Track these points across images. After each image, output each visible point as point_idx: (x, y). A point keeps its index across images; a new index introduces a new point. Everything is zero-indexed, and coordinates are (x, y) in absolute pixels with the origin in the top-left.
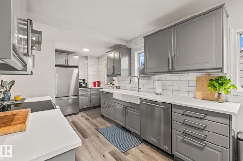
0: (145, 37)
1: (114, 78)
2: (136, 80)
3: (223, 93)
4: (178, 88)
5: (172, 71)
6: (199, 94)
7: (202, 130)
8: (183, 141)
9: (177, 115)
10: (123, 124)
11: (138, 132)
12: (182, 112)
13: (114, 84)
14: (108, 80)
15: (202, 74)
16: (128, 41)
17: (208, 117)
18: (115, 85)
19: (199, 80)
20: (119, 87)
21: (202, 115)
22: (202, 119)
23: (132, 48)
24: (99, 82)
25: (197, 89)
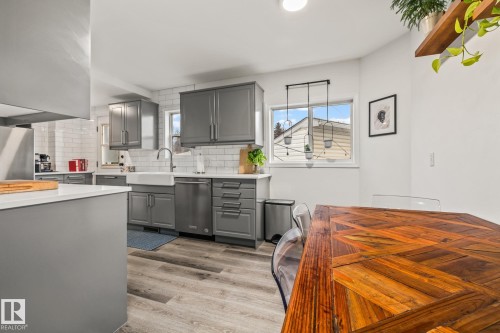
0: (182, 94)
1: (122, 153)
2: (167, 154)
3: (258, 164)
4: (222, 163)
5: (214, 142)
6: (242, 169)
7: (238, 198)
8: (223, 216)
9: (218, 190)
10: (146, 223)
11: (171, 226)
12: (221, 185)
13: (122, 164)
14: (108, 157)
15: (244, 146)
16: (152, 91)
17: (242, 185)
18: (127, 164)
19: (242, 151)
20: (134, 168)
21: (236, 184)
22: (237, 188)
23: (161, 104)
24: (83, 162)
25: (241, 163)
